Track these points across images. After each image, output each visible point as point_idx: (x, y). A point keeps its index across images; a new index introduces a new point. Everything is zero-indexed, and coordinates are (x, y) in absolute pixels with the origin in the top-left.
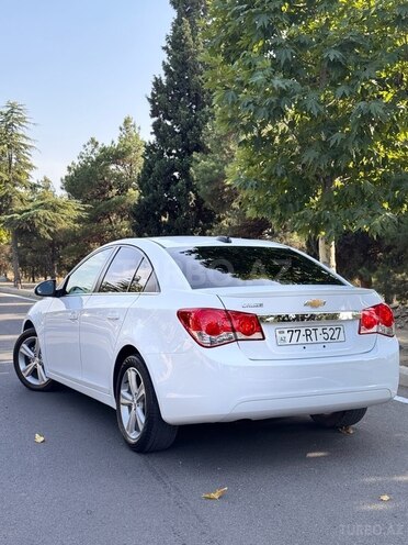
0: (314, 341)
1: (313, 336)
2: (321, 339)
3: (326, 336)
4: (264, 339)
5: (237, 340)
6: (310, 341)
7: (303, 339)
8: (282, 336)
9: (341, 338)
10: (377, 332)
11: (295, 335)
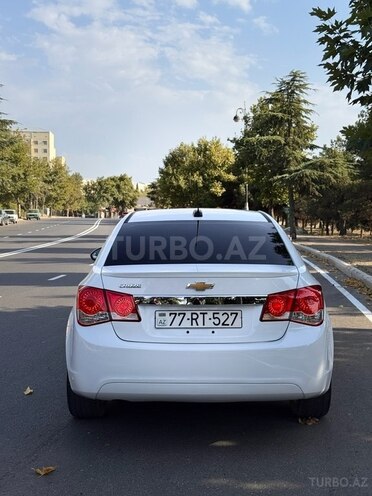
0: (201, 325)
1: (200, 320)
2: (209, 323)
3: (217, 321)
4: (140, 320)
5: (111, 320)
6: (195, 325)
7: (186, 323)
8: (162, 318)
9: (236, 324)
10: (289, 320)
11: (178, 319)
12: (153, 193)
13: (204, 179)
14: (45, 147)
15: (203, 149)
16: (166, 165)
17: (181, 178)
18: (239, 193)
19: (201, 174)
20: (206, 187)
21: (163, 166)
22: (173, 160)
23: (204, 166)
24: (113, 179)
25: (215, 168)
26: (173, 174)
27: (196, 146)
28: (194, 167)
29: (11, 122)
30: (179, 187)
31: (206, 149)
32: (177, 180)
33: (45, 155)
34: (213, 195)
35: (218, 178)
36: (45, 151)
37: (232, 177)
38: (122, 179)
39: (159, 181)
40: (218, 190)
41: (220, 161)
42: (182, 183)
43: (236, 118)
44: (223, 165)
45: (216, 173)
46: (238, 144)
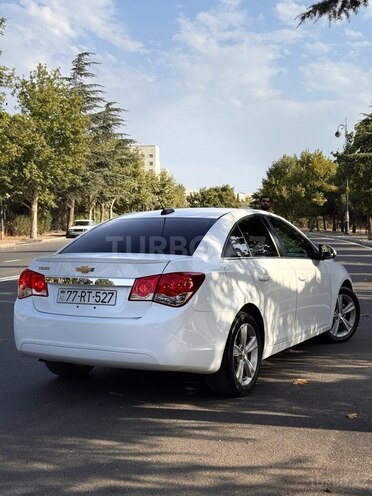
0: (86, 302)
1: (86, 298)
2: (92, 301)
3: (98, 299)
4: (47, 295)
5: (32, 295)
6: (82, 301)
7: (77, 300)
8: (62, 295)
9: (112, 302)
10: (153, 301)
11: (73, 295)
12: (255, 203)
13: (307, 190)
14: (151, 160)
15: (306, 161)
16: (269, 176)
17: (284, 188)
18: (341, 203)
19: (304, 186)
20: (308, 197)
21: (266, 177)
22: (277, 172)
23: (306, 177)
24: (215, 190)
25: (317, 179)
26: (276, 185)
27: (299, 158)
28: (298, 179)
29: (131, 141)
30: (282, 197)
31: (309, 161)
32: (280, 190)
33: (151, 167)
34: (315, 205)
35: (320, 189)
36: (151, 164)
37: (334, 188)
38: (224, 189)
39: (262, 191)
40: (321, 200)
41: (322, 172)
42: (285, 193)
43: (337, 134)
44: (325, 176)
45: (318, 184)
46: (340, 158)
